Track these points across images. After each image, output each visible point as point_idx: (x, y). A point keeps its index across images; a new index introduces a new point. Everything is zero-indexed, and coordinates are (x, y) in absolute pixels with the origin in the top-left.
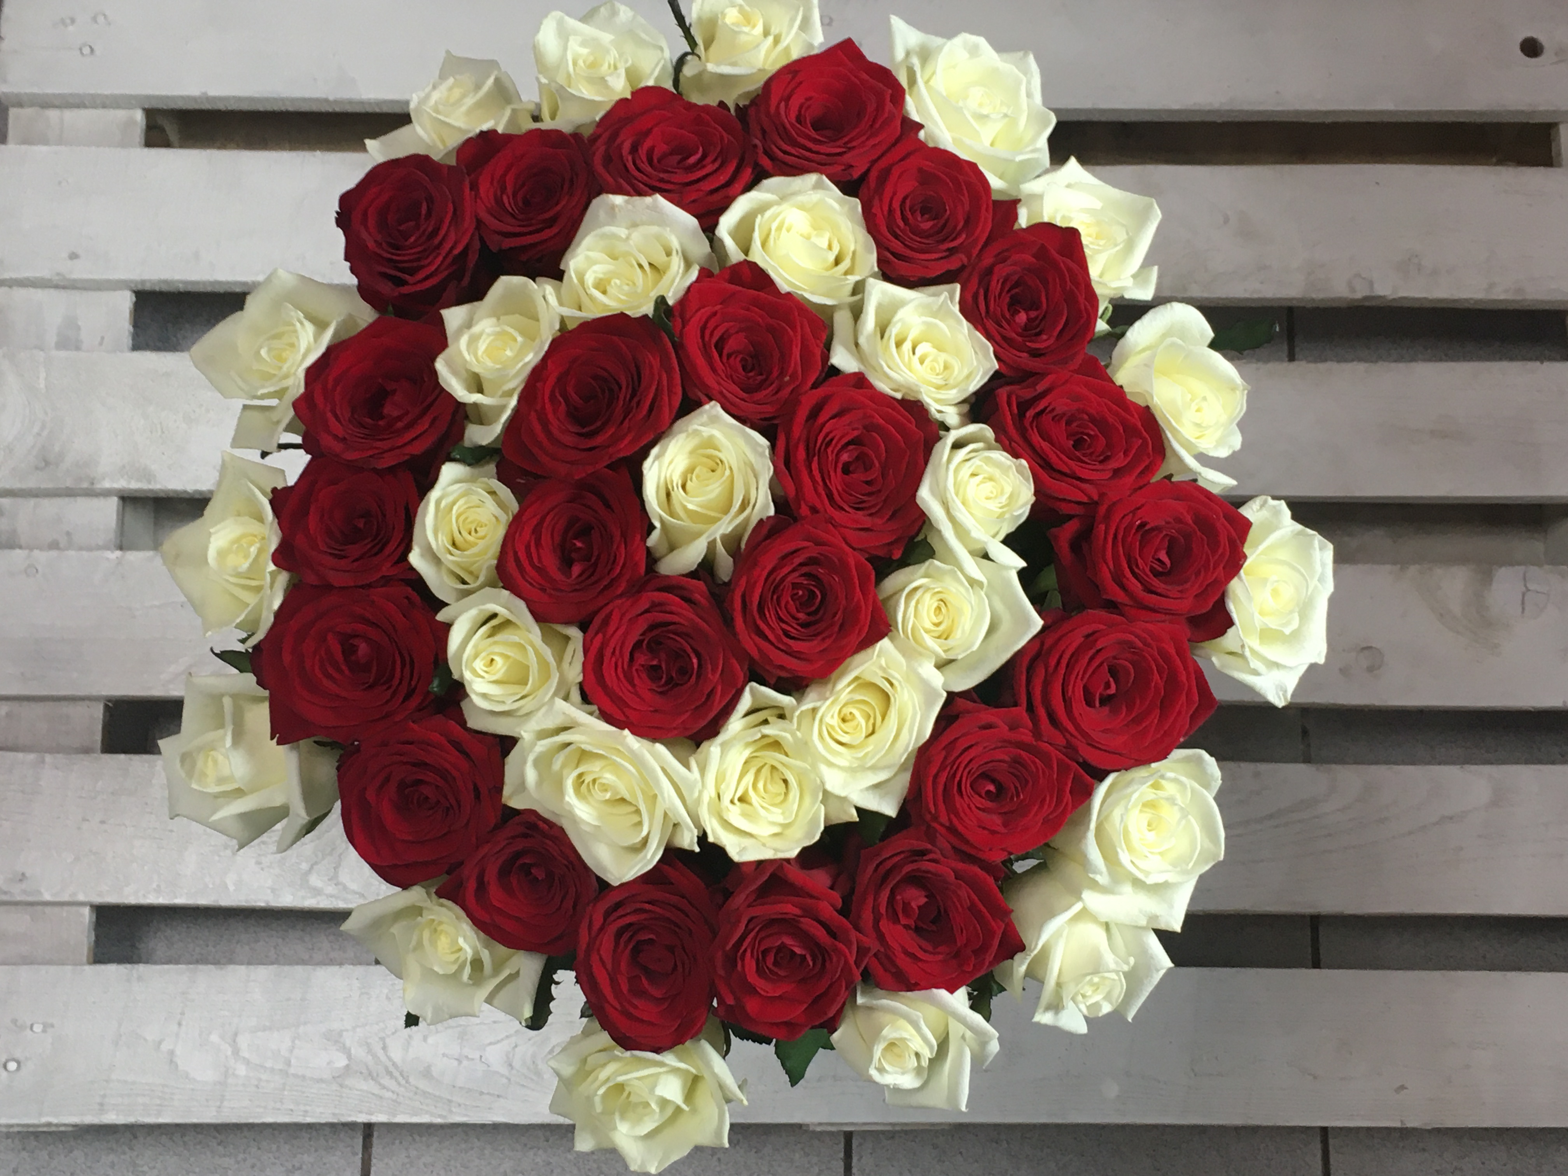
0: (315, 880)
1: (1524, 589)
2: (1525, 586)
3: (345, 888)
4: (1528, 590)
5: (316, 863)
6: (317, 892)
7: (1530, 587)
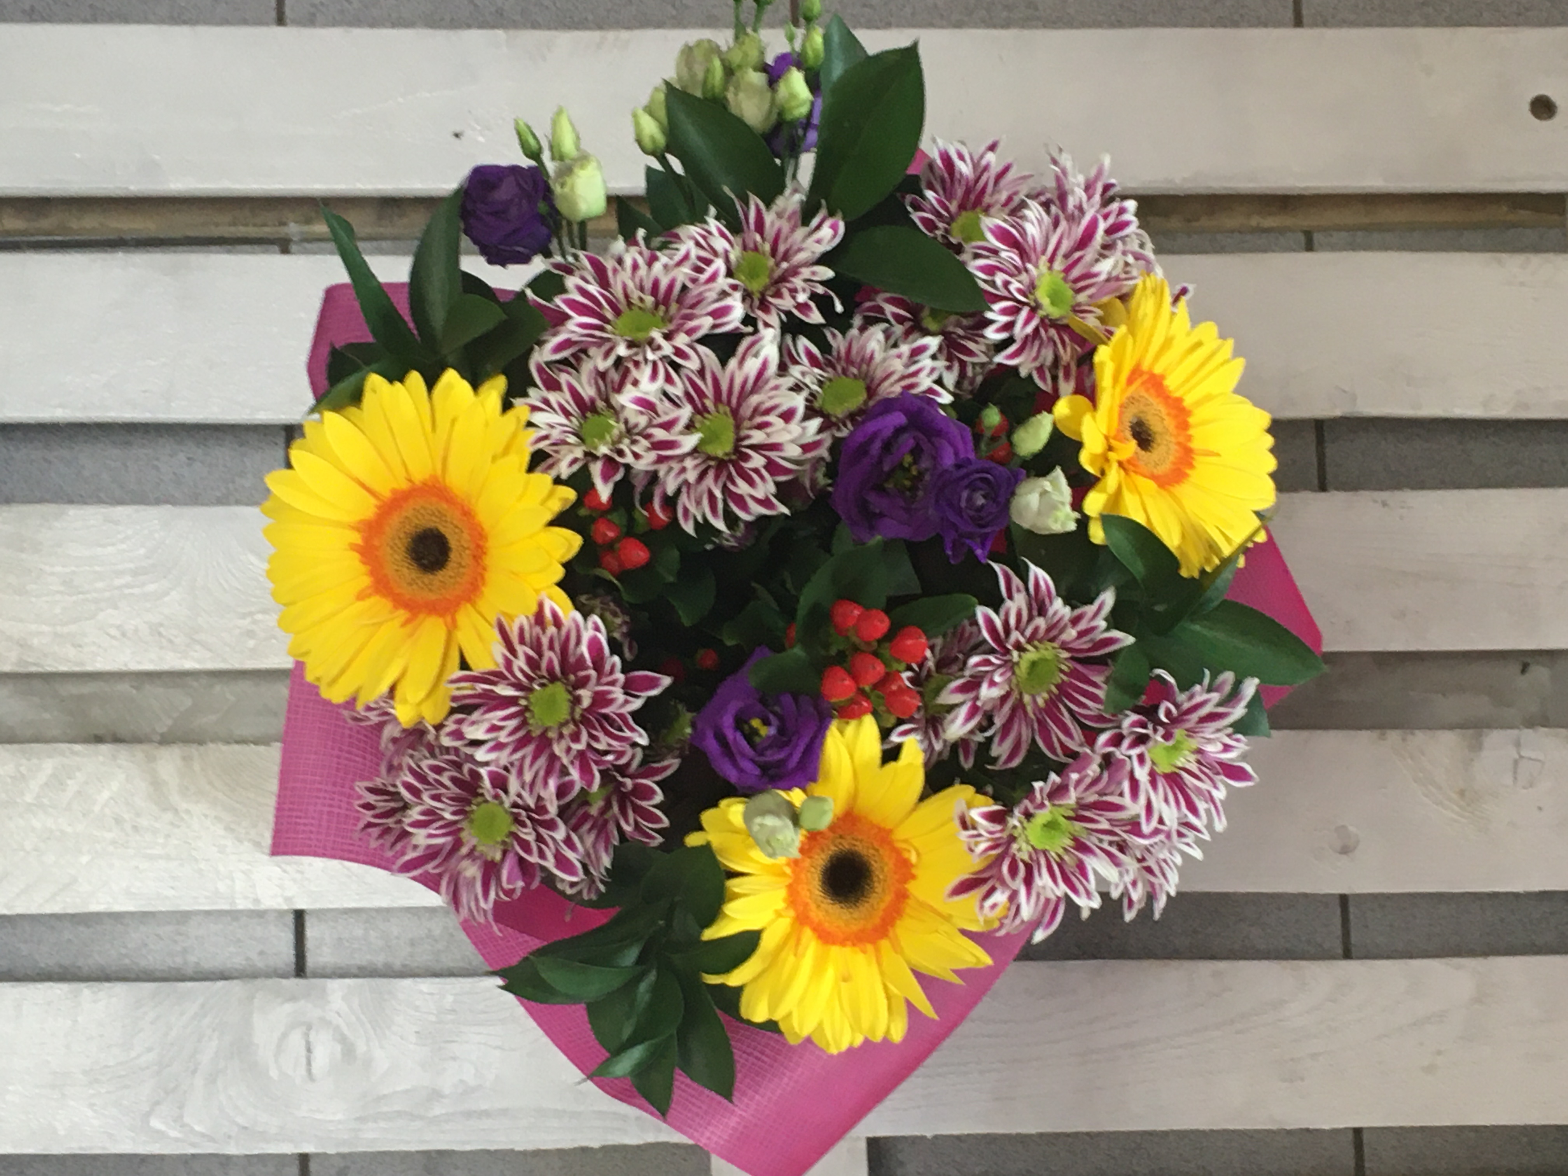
0: (156, 1123)
1: (1517, 757)
2: (1519, 753)
3: (192, 1130)
4: (1521, 757)
5: (157, 1103)
6: (160, 1135)
7: (1523, 754)
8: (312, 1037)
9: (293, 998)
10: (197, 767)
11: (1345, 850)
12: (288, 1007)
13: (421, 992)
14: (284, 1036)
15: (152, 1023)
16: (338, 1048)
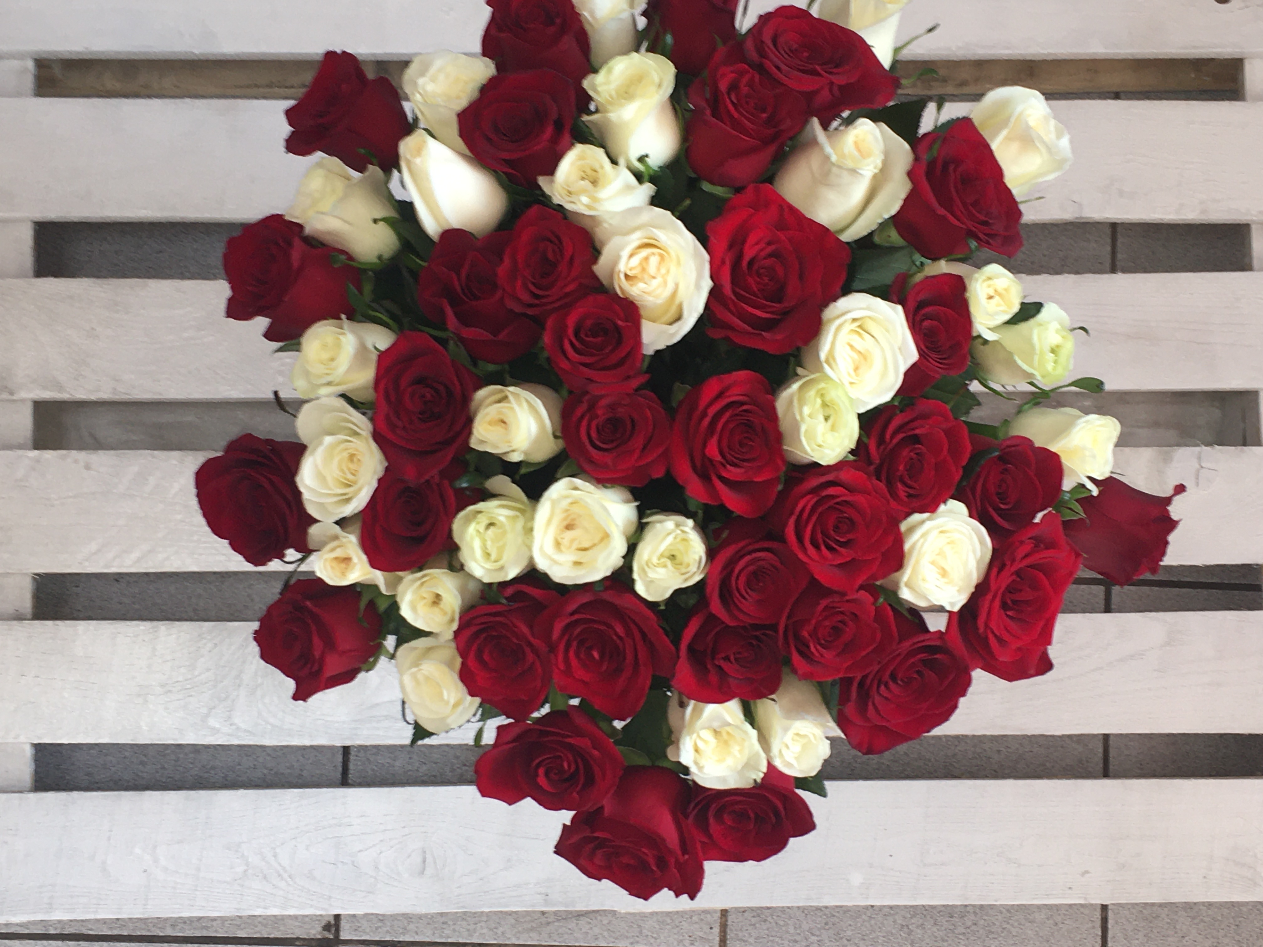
0: (213, 722)
2: (1200, 465)
3: (238, 728)
4: (1202, 467)
5: (214, 708)
6: (215, 731)
7: (1203, 465)
15: (210, 651)
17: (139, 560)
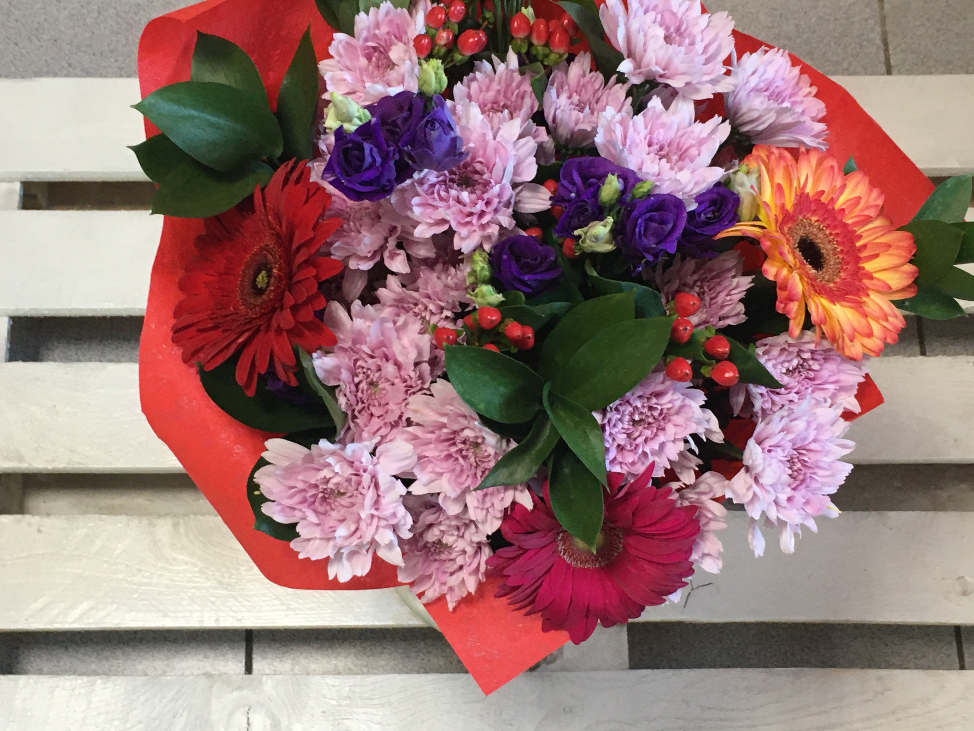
8: (251, 716)
9: (240, 688)
10: (182, 530)
11: (965, 593)
12: (236, 694)
13: (328, 685)
14: (232, 714)
15: (142, 704)
16: (268, 722)
17: (81, 617)
